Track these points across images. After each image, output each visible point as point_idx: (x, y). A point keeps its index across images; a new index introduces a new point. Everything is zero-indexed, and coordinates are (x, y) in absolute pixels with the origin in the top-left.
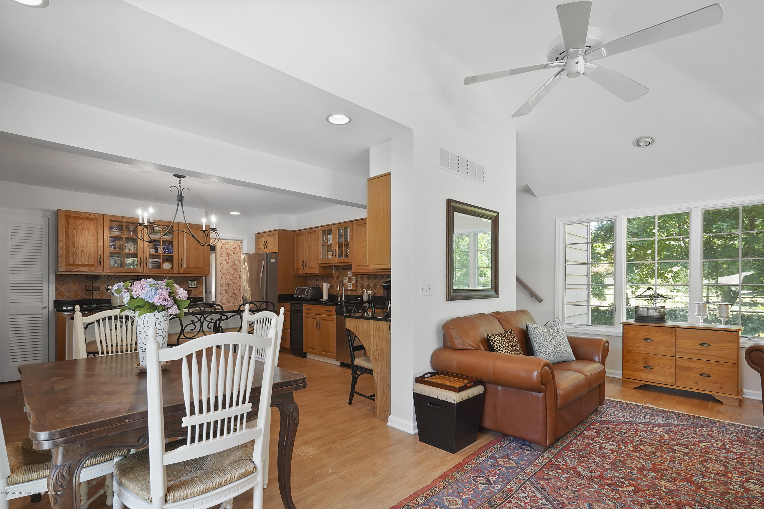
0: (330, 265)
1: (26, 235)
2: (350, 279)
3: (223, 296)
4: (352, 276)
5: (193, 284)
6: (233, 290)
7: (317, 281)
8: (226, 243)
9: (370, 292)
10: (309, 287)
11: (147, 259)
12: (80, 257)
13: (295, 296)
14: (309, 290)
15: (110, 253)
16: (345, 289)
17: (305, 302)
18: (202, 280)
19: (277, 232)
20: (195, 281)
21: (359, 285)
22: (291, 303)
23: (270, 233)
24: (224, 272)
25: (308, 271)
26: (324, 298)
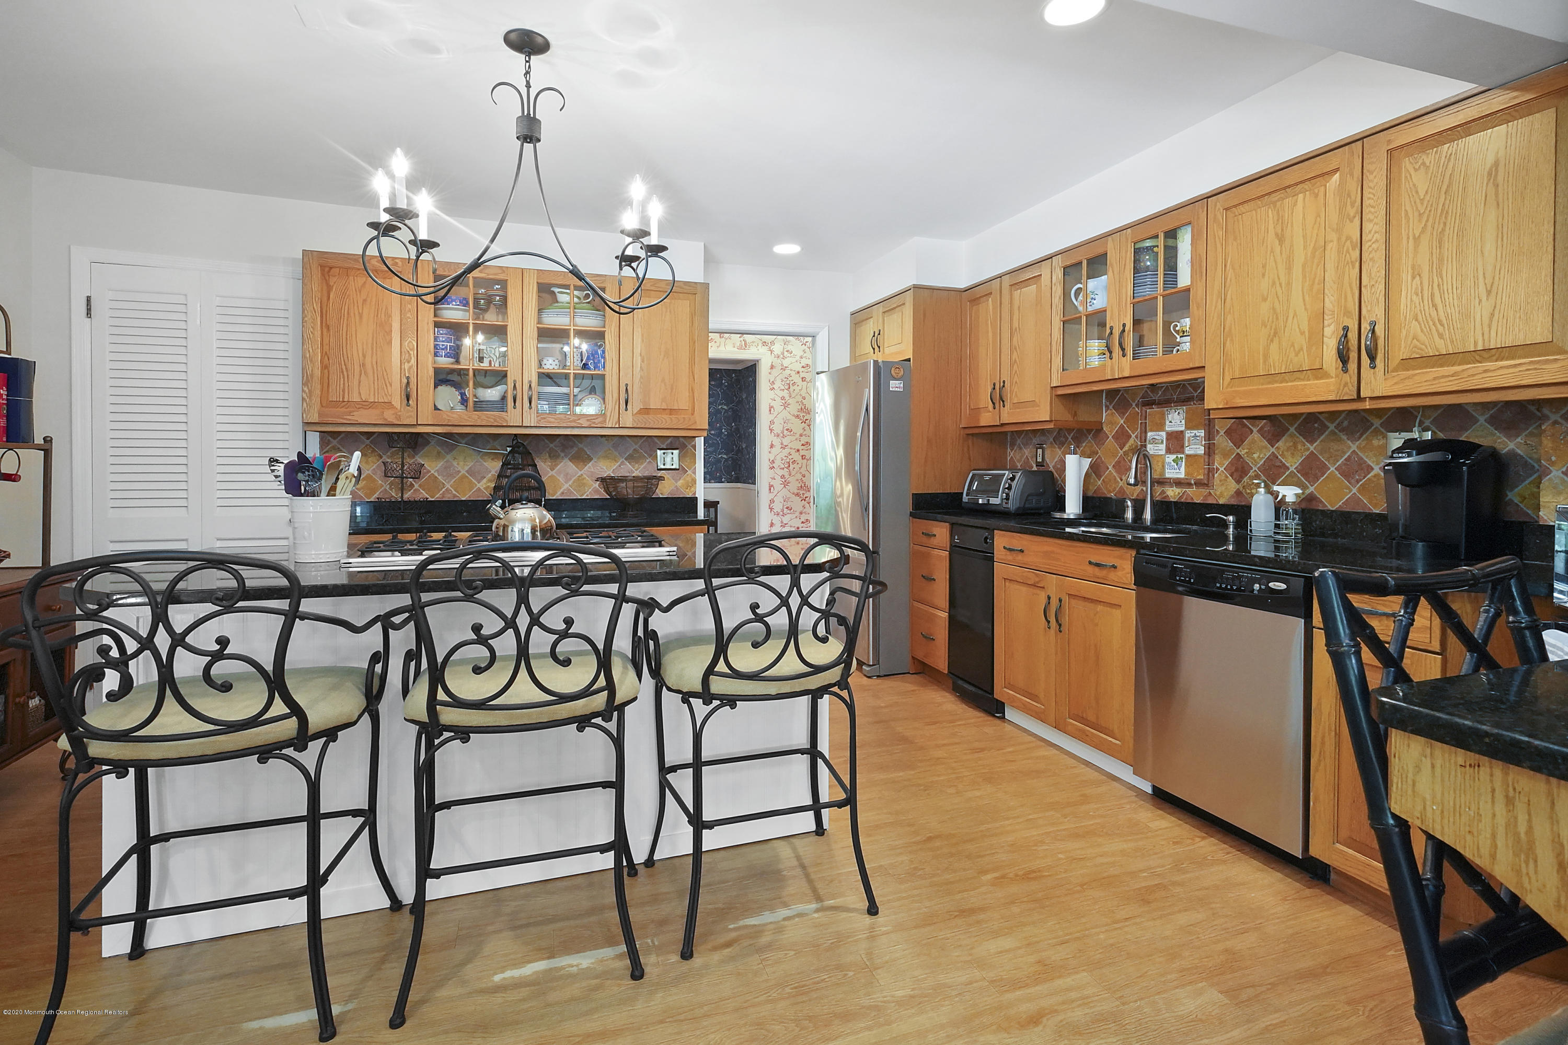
0: (1095, 388)
1: (250, 329)
2: (1176, 442)
3: (776, 492)
4: (1187, 428)
5: (668, 460)
6: (799, 476)
7: (1040, 451)
8: (783, 354)
9: (1290, 493)
10: (1013, 469)
11: (533, 385)
12: (356, 383)
13: (965, 498)
14: (1013, 479)
15: (437, 371)
16: (1155, 476)
17: (1002, 523)
18: (694, 447)
19: (909, 296)
20: (676, 452)
21: (1221, 464)
22: (952, 524)
23: (889, 304)
24: (778, 428)
25: (1008, 415)
26: (1068, 510)
